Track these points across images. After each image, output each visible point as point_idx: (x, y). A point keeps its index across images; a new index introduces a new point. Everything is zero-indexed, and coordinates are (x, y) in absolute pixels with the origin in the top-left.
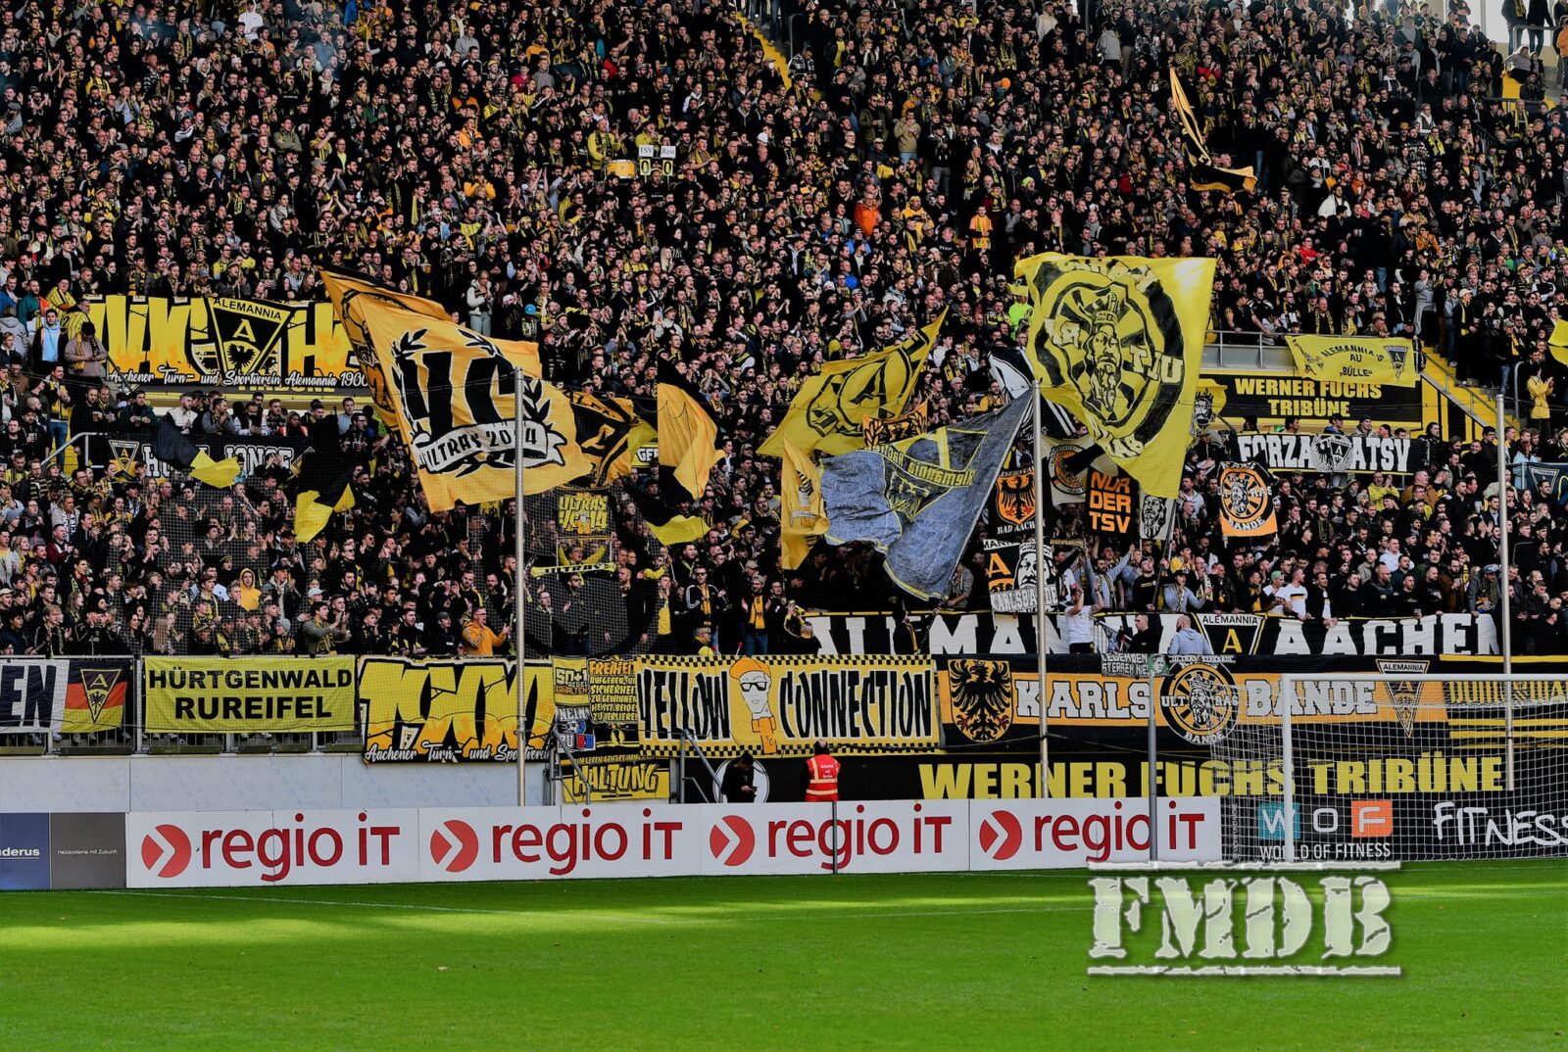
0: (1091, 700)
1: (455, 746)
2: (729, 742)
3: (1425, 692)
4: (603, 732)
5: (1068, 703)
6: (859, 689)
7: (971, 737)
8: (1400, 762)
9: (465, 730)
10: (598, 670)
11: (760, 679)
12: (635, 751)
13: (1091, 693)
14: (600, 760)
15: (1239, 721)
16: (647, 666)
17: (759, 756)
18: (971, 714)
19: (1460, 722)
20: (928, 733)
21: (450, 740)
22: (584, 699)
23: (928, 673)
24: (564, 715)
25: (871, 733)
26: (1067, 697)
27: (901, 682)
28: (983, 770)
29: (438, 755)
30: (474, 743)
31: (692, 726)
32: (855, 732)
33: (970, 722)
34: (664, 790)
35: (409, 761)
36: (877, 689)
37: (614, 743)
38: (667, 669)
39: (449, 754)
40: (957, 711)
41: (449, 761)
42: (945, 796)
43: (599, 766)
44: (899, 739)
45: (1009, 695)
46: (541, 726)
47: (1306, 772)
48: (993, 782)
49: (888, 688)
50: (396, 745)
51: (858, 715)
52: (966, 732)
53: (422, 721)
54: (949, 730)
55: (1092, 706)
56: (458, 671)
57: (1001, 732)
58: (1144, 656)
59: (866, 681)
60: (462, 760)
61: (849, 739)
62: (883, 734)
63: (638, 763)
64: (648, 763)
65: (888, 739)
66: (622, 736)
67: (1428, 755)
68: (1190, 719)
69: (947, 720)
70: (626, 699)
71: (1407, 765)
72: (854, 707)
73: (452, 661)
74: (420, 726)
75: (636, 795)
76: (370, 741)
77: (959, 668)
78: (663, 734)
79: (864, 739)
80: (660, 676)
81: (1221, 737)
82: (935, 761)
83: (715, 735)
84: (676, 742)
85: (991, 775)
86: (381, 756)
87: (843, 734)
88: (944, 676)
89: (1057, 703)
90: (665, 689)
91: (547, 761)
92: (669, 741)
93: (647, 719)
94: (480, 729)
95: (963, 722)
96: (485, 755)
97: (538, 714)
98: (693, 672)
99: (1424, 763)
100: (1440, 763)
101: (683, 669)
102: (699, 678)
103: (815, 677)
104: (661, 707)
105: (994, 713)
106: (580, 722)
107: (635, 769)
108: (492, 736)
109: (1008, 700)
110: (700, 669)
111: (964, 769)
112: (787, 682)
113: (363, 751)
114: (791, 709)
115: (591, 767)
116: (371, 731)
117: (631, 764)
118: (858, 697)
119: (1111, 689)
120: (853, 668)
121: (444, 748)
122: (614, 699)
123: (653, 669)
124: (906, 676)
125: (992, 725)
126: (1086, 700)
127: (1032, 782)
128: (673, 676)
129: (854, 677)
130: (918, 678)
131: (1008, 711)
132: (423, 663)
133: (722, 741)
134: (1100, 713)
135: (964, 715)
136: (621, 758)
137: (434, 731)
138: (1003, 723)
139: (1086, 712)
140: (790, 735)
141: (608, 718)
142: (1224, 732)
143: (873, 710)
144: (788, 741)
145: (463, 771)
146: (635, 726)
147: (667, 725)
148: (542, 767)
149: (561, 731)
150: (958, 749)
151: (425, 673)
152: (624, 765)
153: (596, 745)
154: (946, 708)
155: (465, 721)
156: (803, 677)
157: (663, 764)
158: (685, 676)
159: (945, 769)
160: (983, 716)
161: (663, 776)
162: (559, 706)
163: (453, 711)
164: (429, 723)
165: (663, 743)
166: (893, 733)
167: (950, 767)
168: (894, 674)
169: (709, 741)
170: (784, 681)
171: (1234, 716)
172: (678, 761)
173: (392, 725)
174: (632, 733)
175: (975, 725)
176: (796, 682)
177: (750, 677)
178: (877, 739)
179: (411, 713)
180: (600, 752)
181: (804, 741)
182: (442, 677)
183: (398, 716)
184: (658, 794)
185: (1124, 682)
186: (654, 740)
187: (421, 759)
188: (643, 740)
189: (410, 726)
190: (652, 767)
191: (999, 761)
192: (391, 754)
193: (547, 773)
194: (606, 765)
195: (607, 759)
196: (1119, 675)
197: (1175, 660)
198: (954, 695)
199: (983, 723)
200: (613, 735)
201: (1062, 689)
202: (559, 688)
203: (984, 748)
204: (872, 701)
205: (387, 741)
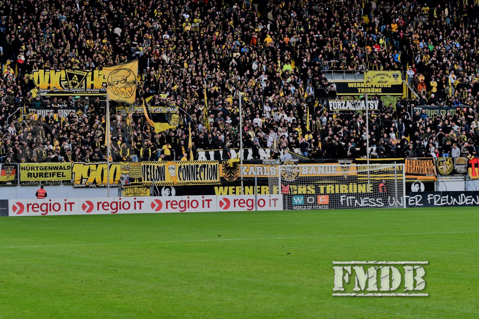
0: (260, 171)
1: (96, 183)
2: (165, 182)
3: (351, 168)
4: (132, 180)
5: (253, 172)
6: (199, 169)
7: (227, 180)
8: (344, 185)
9: (98, 180)
10: (132, 165)
11: (173, 166)
12: (141, 184)
13: (260, 169)
14: (132, 186)
15: (299, 176)
16: (144, 164)
17: (173, 185)
18: (228, 174)
19: (361, 175)
20: (216, 179)
21: (95, 182)
22: (128, 172)
23: (217, 165)
24: (123, 176)
25: (201, 179)
26: (253, 170)
27: (209, 167)
28: (231, 188)
29: (92, 185)
30: (101, 183)
31: (155, 178)
32: (197, 179)
33: (227, 176)
34: (148, 193)
35: (84, 187)
36: (203, 169)
37: (135, 182)
38: (149, 164)
39: (94, 185)
40: (224, 174)
41: (94, 187)
42: (221, 194)
43: (132, 188)
44: (209, 181)
45: (238, 170)
46: (118, 178)
47: (318, 188)
48: (234, 191)
49: (206, 169)
50: (81, 183)
51: (198, 175)
52: (226, 179)
53: (87, 177)
54: (222, 179)
55: (260, 172)
56: (97, 165)
57: (235, 179)
58: (274, 160)
59: (200, 167)
60: (98, 187)
61: (196, 181)
62: (204, 179)
63: (142, 187)
64: (144, 187)
65: (206, 181)
66: (138, 180)
67: (352, 183)
68: (286, 175)
69: (222, 176)
70: (139, 172)
71: (346, 186)
72: (197, 173)
73: (96, 163)
74: (87, 179)
75: (141, 195)
76: (75, 182)
77: (225, 163)
78: (148, 180)
79: (199, 181)
80: (148, 166)
81: (295, 180)
82: (218, 186)
83: (161, 180)
84: (152, 182)
85: (233, 189)
86: (77, 186)
87: (194, 180)
88: (221, 165)
89: (250, 172)
90: (149, 169)
91: (119, 187)
92: (150, 182)
93: (144, 177)
94: (102, 179)
95: (226, 177)
96: (103, 185)
97: (117, 176)
98: (156, 165)
99: (351, 186)
100: (355, 186)
101: (153, 164)
102: (158, 167)
103: (187, 166)
104: (148, 174)
105: (234, 174)
106: (127, 177)
107: (141, 188)
108: (105, 181)
109: (237, 171)
110: (158, 164)
111: (226, 188)
112: (180, 167)
113: (73, 185)
114: (181, 174)
115: (130, 188)
116: (75, 180)
117: (140, 187)
118: (198, 171)
119: (265, 168)
120: (197, 164)
121: (93, 184)
122: (136, 172)
123: (146, 164)
124: (211, 166)
125: (233, 177)
126: (258, 171)
127: (244, 191)
128: (151, 166)
129: (197, 166)
130: (214, 166)
131: (237, 174)
132: (88, 164)
133: (163, 181)
134: (262, 174)
135: (226, 175)
136: (137, 186)
137: (91, 180)
138: (236, 177)
139: (258, 174)
140: (180, 180)
141: (134, 177)
142: (295, 178)
143: (202, 174)
144: (180, 181)
145: (98, 189)
146: (141, 178)
147: (149, 178)
148: (118, 188)
149: (122, 179)
150: (224, 183)
151: (89, 166)
152: (138, 188)
153: (131, 183)
154: (221, 173)
155: (98, 178)
156: (184, 166)
157: (148, 187)
158: (154, 166)
159: (221, 188)
160: (231, 175)
161: (148, 190)
162: (122, 174)
163: (96, 175)
164: (89, 178)
165: (148, 182)
166: (207, 179)
167: (222, 187)
168: (208, 165)
169: (160, 181)
170: (179, 167)
171: (298, 174)
172: (152, 186)
173: (80, 179)
174: (140, 180)
175: (229, 177)
176: (183, 167)
177: (171, 166)
178: (203, 181)
179: (85, 175)
180: (132, 184)
181: (184, 182)
182: (93, 167)
183: (82, 176)
184: (147, 195)
185: (268, 167)
186: (146, 181)
187: (87, 187)
188: (143, 181)
189: (85, 179)
190: (145, 188)
191: (235, 186)
192: (80, 186)
193: (119, 189)
194: (134, 188)
195: (134, 186)
196: (267, 165)
197: (282, 161)
198: (223, 170)
199: (231, 177)
200: (135, 180)
201: (252, 168)
202: (122, 169)
203: (231, 182)
204: (202, 172)
205: (79, 182)
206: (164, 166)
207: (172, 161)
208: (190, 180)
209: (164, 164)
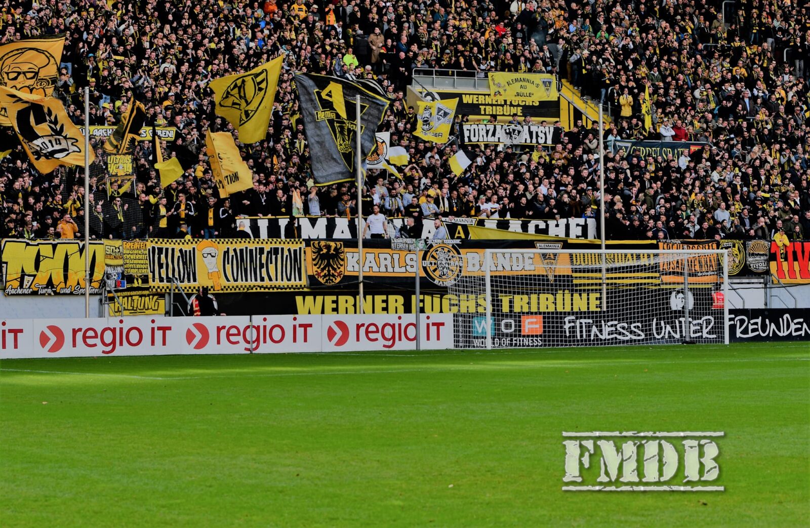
0: (386, 263)
1: (53, 287)
2: (196, 284)
3: (560, 259)
4: (130, 279)
5: (373, 264)
6: (264, 257)
7: (323, 282)
8: (546, 295)
9: (58, 278)
10: (128, 246)
12: (147, 289)
13: (385, 259)
14: (129, 293)
15: (463, 274)
16: (154, 244)
17: (212, 291)
18: (323, 270)
19: (578, 275)
20: (300, 279)
21: (50, 283)
22: (121, 262)
23: (300, 249)
24: (110, 270)
25: (270, 279)
26: (373, 261)
27: (286, 253)
28: (329, 299)
29: (44, 291)
30: (63, 285)
31: (177, 275)
32: (262, 279)
33: (323, 274)
34: (162, 310)
35: (28, 295)
36: (274, 257)
37: (136, 285)
38: (164, 246)
39: (49, 291)
40: (315, 268)
41: (50, 294)
42: (309, 313)
43: (128, 297)
44: (285, 283)
45: (343, 260)
46: (98, 275)
47: (498, 301)
48: (334, 306)
49: (279, 256)
50: (21, 286)
51: (264, 270)
52: (320, 280)
53: (35, 273)
54: (311, 278)
55: (386, 266)
56: (54, 247)
57: (338, 279)
58: (414, 240)
59: (268, 252)
60: (56, 294)
61: (259, 283)
62: (277, 280)
63: (149, 295)
64: (154, 295)
65: (279, 283)
66: (140, 281)
67: (561, 292)
68: (438, 273)
69: (310, 273)
70: (142, 262)
71: (551, 297)
72: (262, 266)
73: (51, 241)
74: (35, 276)
75: (147, 312)
76: (8, 284)
77: (317, 246)
78: (161, 280)
79: (267, 283)
80: (160, 250)
81: (454, 282)
82: (304, 294)
83: (189, 280)
84: (169, 284)
85: (333, 302)
86: (13, 292)
87: (256, 280)
88: (309, 250)
89: (367, 264)
90: (163, 256)
91: (101, 294)
92: (165, 284)
93: (153, 272)
94: (66, 277)
95: (318, 274)
96: (68, 291)
97: (96, 269)
98: (177, 248)
99: (559, 296)
100: (568, 296)
101: (172, 246)
102: (181, 251)
103: (241, 251)
104: (161, 266)
105: (334, 269)
106: (118, 274)
107: (147, 298)
108: (72, 281)
109: (342, 263)
110: (181, 246)
111: (319, 299)
112: (226, 253)
113: (4, 289)
114: (229, 267)
115: (124, 297)
116: (8, 279)
117: (145, 296)
118: (264, 261)
119: (396, 257)
120: (261, 246)
121: (47, 287)
122: (136, 262)
123: (156, 246)
124: (289, 250)
125: (333, 276)
126: (383, 263)
127: (355, 305)
128: (167, 249)
129: (262, 250)
130: (295, 251)
131: (342, 269)
132: (36, 243)
133: (192, 284)
134: (390, 269)
135: (319, 271)
136: (140, 293)
137: (42, 279)
138: (339, 275)
139: (383, 269)
140: (228, 280)
141: (133, 272)
142: (455, 280)
143: (272, 267)
144: (227, 284)
145: (57, 300)
146: (147, 276)
147: (164, 275)
148: (98, 297)
149: (108, 278)
150: (316, 288)
151: (37, 248)
152: (141, 296)
153: (126, 286)
154: (309, 267)
155: (58, 273)
156: (235, 250)
157: (162, 296)
158: (173, 250)
159: (309, 299)
160: (329, 271)
161: (162, 302)
162: (107, 265)
163: (52, 268)
164: (39, 274)
165: (161, 284)
166: (282, 280)
167: (312, 297)
168: (282, 249)
169: (186, 284)
171: (460, 271)
172: (169, 294)
173: (19, 275)
174: (145, 279)
175: (325, 276)
176: (231, 253)
177: (207, 250)
178: (274, 283)
179: (29, 269)
180: (128, 290)
181: (235, 284)
182: (46, 250)
183: (23, 271)
184: (159, 312)
185: (403, 254)
186: (157, 283)
187: (35, 293)
188: (151, 283)
189: (29, 276)
190: (156, 297)
191: (337, 294)
192: (20, 291)
193: (101, 300)
194: (131, 296)
195: (133, 293)
196: (400, 250)
197: (429, 242)
198: (314, 260)
199: (329, 275)
200: (135, 281)
201: (370, 257)
202: (107, 256)
203: (329, 287)
204: (271, 263)
205: (16, 284)
206: (194, 249)
207: (210, 240)
208: (246, 280)
209: (194, 245)
